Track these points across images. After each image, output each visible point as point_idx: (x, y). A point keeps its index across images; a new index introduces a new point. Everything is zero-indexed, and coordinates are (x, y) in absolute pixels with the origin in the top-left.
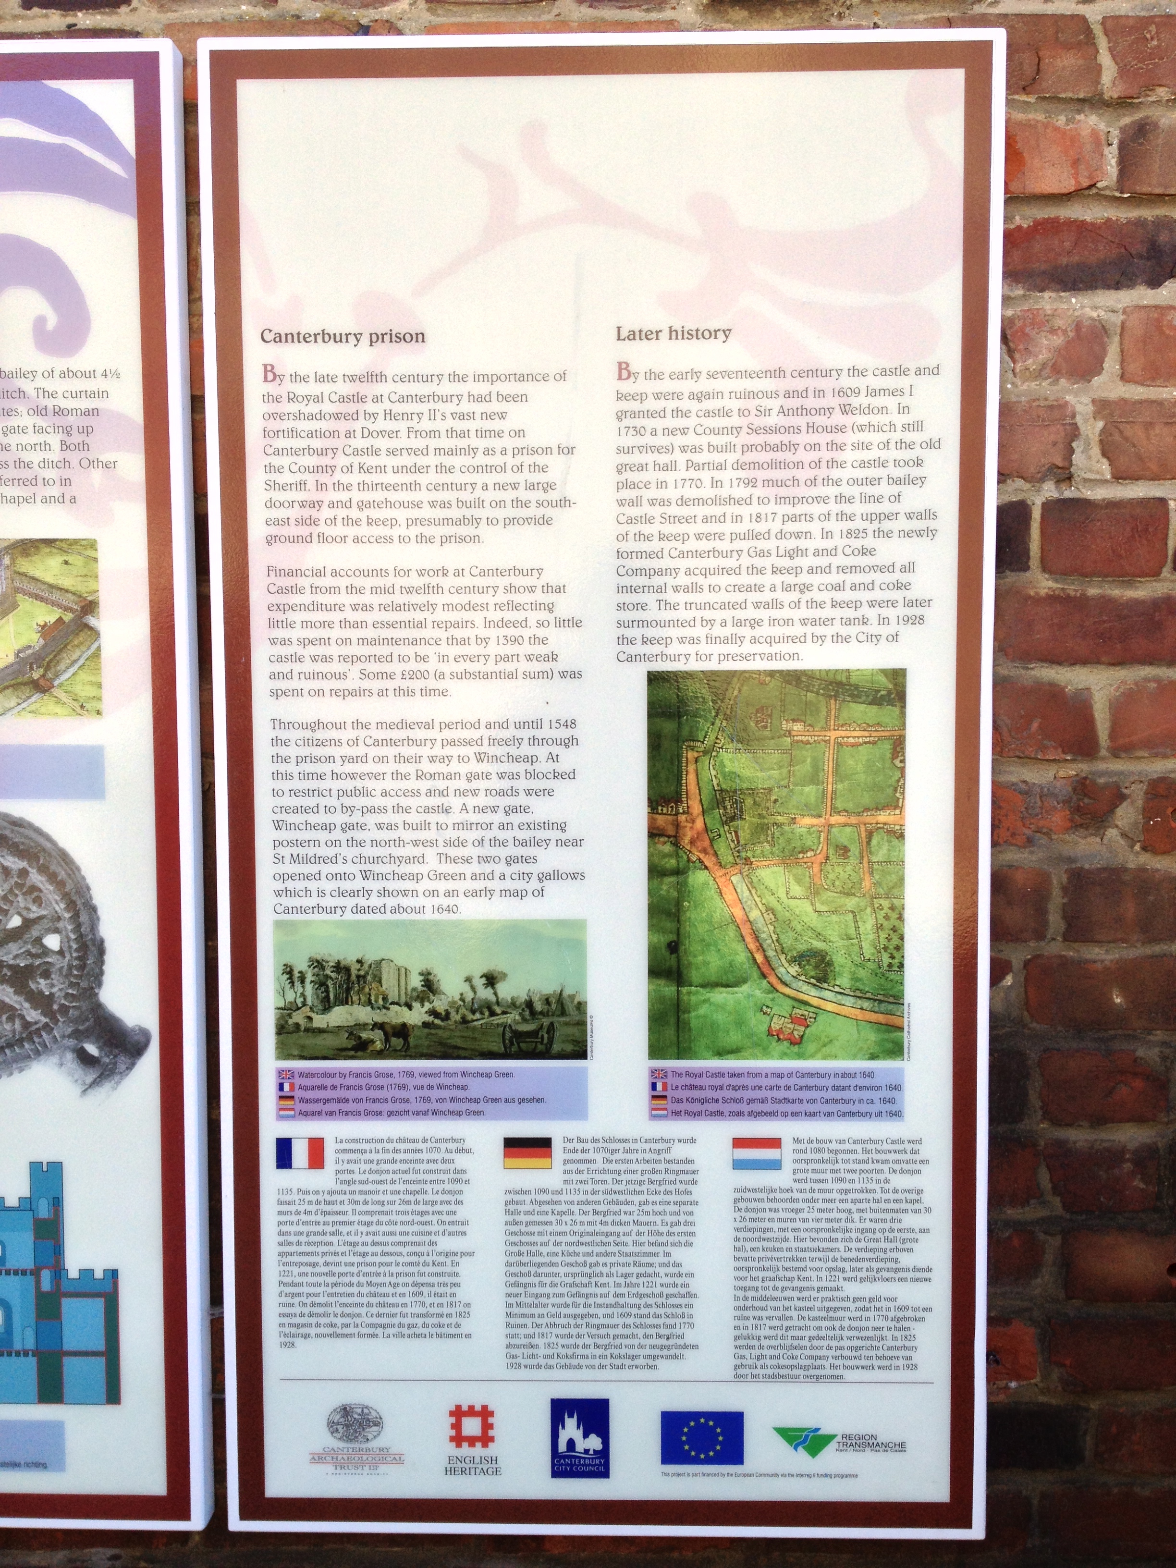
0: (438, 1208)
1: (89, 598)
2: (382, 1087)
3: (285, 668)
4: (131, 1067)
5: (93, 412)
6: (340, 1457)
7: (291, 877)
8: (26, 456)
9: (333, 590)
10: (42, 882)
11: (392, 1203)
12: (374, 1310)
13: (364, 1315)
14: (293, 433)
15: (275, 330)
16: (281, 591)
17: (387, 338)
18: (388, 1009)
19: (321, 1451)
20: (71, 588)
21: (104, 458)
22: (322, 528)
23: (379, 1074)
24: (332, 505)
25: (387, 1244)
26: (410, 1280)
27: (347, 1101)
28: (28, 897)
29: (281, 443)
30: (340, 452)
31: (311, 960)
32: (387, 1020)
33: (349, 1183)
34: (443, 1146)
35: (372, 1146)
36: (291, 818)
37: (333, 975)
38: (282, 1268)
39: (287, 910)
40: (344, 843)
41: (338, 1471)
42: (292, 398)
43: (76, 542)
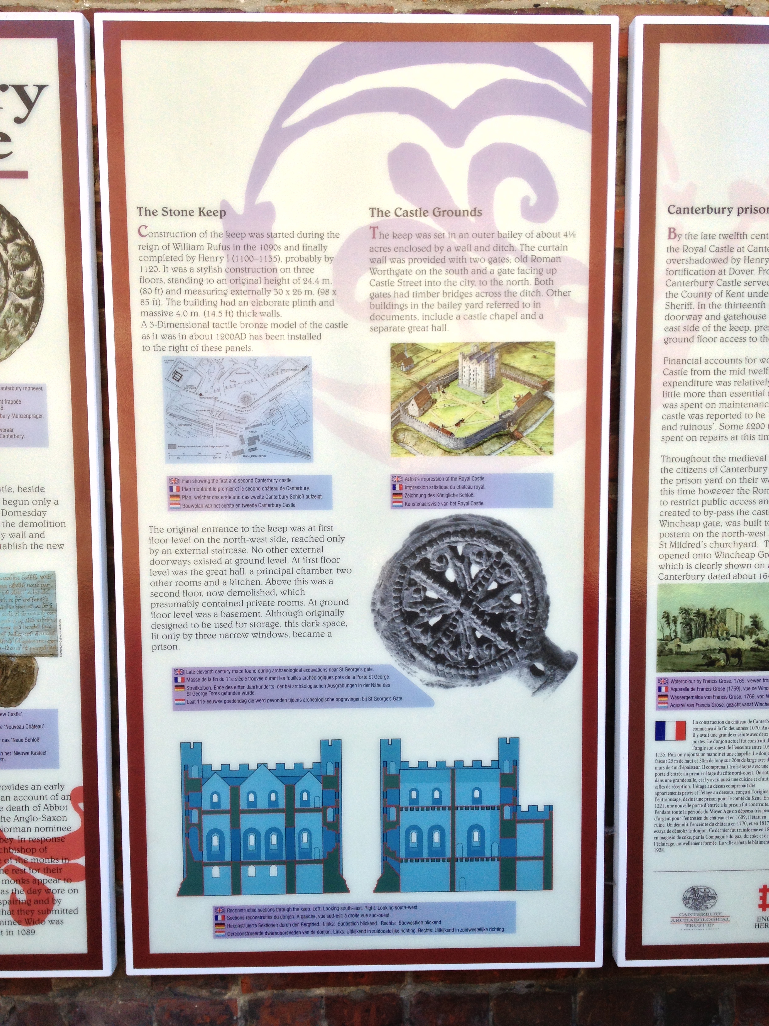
0: (757, 763)
1: (549, 380)
2: (724, 688)
3: (672, 423)
4: (564, 677)
5: (557, 259)
6: (690, 919)
7: (670, 557)
8: (512, 288)
9: (706, 372)
10: (511, 561)
11: (727, 761)
12: (714, 828)
13: (708, 830)
14: (685, 272)
15: (677, 206)
16: (672, 373)
17: (749, 211)
18: (729, 639)
19: (678, 916)
20: (538, 374)
21: (563, 289)
22: (701, 333)
23: (722, 681)
24: (708, 318)
25: (723, 786)
26: (737, 808)
27: (701, 697)
28: (502, 571)
29: (677, 278)
30: (715, 283)
31: (681, 609)
32: (728, 647)
33: (701, 749)
34: (761, 725)
35: (716, 725)
36: (671, 519)
37: (695, 618)
38: (657, 802)
39: (667, 578)
40: (705, 535)
41: (689, 928)
42: (686, 249)
43: (542, 343)
